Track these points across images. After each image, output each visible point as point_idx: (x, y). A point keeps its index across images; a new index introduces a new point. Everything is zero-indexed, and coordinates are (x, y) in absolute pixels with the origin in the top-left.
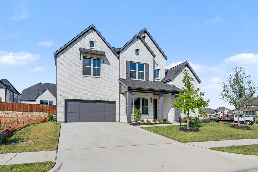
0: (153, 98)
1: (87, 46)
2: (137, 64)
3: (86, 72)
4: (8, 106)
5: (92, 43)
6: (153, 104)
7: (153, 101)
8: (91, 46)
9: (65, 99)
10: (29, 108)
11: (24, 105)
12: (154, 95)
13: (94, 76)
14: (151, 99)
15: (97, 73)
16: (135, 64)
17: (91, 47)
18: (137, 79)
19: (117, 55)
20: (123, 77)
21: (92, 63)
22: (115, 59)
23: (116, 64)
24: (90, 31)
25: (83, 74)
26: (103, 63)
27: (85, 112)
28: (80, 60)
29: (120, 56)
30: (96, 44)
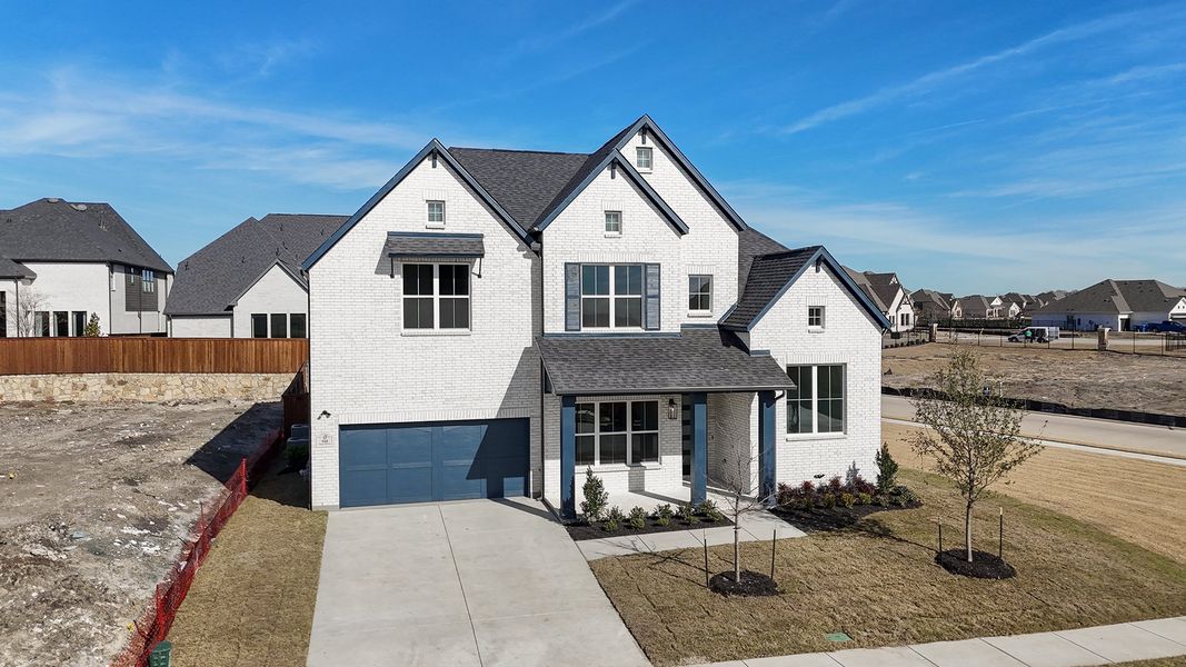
0: (678, 400)
1: (418, 222)
2: (612, 269)
3: (416, 317)
4: (124, 352)
5: (437, 208)
6: (677, 424)
7: (678, 410)
8: (431, 218)
9: (340, 425)
10: (210, 356)
11: (190, 343)
13: (444, 331)
14: (671, 402)
15: (458, 316)
16: (603, 269)
17: (431, 223)
18: (612, 328)
19: (532, 240)
20: (555, 325)
21: (436, 282)
22: (525, 256)
23: (527, 275)
24: (427, 163)
25: (405, 327)
26: (479, 276)
27: (411, 465)
28: (392, 276)
29: (542, 246)
30: (449, 209)
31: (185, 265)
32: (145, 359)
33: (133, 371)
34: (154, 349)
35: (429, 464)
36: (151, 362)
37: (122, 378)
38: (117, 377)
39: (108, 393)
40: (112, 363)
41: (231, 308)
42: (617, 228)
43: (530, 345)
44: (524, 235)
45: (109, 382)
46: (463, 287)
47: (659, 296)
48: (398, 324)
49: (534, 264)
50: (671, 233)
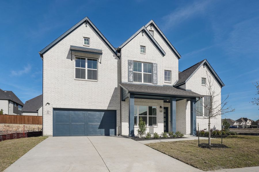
0: (163, 106)
1: (80, 44)
2: (142, 64)
3: (80, 75)
4: (9, 118)
5: (86, 40)
6: (162, 114)
7: (163, 109)
8: (85, 43)
9: (53, 108)
12: (164, 102)
13: (89, 80)
14: (161, 107)
15: (93, 76)
16: (140, 64)
17: (85, 45)
18: (143, 82)
19: (117, 53)
20: (125, 80)
21: (86, 64)
22: (115, 58)
23: (116, 64)
24: (84, 25)
25: (76, 78)
26: (100, 63)
27: (78, 123)
28: (72, 60)
29: (121, 54)
30: (91, 41)
31: (27, 102)
32: (14, 120)
33: (11, 123)
34: (17, 118)
35: (83, 124)
36: (16, 121)
37: (8, 125)
38: (7, 125)
39: (4, 128)
40: (6, 121)
41: (38, 110)
42: (144, 52)
43: (117, 86)
44: (115, 51)
45: (5, 126)
46: (95, 66)
47: (157, 74)
48: (73, 76)
49: (118, 61)
50: (160, 55)
